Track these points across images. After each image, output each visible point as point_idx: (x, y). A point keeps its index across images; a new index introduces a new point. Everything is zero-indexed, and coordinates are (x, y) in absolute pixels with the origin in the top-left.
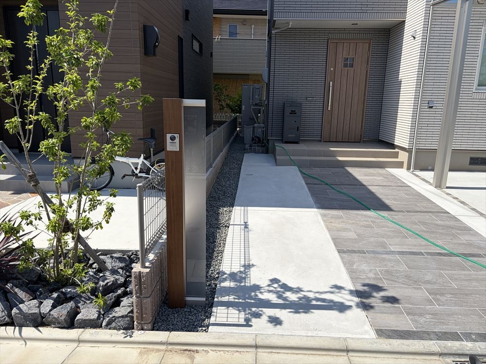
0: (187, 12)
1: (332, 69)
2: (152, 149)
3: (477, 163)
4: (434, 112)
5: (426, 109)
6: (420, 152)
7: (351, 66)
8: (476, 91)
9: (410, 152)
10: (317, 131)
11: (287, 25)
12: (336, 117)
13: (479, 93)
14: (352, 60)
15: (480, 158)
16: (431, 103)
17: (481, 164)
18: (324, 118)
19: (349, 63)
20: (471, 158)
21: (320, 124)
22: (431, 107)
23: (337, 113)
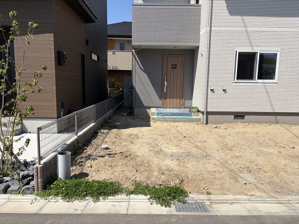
0: (87, 41)
1: (165, 70)
2: (62, 113)
3: (238, 119)
4: (214, 92)
5: (209, 91)
6: (208, 113)
7: (176, 68)
8: (234, 82)
9: (203, 113)
10: (159, 102)
11: (140, 47)
12: (169, 95)
13: (236, 82)
14: (176, 65)
15: (239, 116)
16: (212, 88)
17: (240, 119)
18: (162, 95)
19: (174, 67)
20: (235, 116)
21: (160, 99)
22: (212, 90)
23: (169, 93)
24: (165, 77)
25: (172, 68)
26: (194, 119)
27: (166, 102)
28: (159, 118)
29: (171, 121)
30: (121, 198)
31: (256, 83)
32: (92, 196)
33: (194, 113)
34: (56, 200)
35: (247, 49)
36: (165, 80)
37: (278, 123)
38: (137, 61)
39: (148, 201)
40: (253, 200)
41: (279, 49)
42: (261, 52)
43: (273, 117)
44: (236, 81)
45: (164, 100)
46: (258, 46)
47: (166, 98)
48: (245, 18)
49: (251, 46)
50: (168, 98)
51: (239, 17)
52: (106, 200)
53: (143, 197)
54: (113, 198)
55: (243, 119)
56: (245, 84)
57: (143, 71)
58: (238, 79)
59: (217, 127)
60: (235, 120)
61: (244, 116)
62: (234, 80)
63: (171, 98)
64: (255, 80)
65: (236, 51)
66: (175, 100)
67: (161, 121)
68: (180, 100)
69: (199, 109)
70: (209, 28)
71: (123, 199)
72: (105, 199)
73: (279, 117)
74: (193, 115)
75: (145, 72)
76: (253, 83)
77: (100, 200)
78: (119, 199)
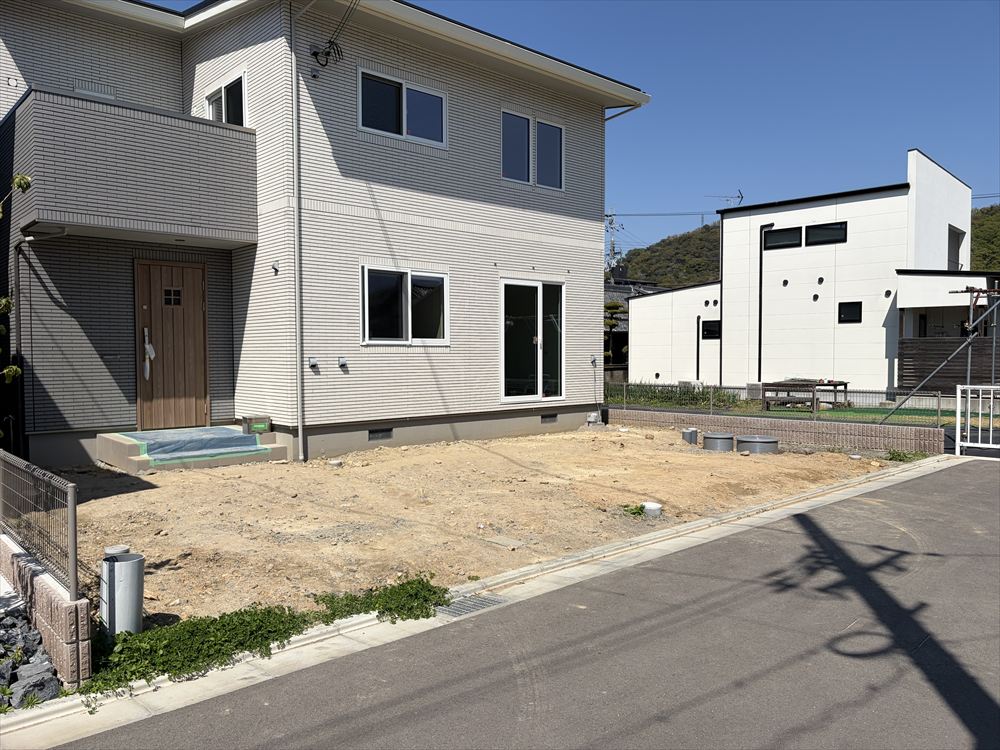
1: (145, 307)
3: (377, 438)
4: (317, 373)
5: (307, 369)
6: (310, 430)
7: (178, 302)
8: (364, 344)
9: (293, 431)
10: (129, 412)
11: (59, 230)
12: (160, 386)
13: (367, 346)
14: (177, 293)
15: (380, 430)
16: (313, 361)
17: (382, 438)
18: (138, 388)
19: (173, 298)
20: (370, 432)
21: (132, 399)
22: (313, 366)
23: (160, 380)
24: (146, 330)
25: (168, 302)
26: (270, 451)
27: (150, 409)
28: (161, 460)
29: (200, 466)
30: (318, 633)
31: (411, 346)
32: (250, 648)
33: (261, 434)
34: (154, 688)
35: (386, 265)
36: (147, 338)
37: (456, 438)
38: (37, 274)
39: (377, 621)
40: (547, 569)
41: (446, 269)
42: (414, 273)
43: (446, 427)
44: (367, 341)
45: (147, 405)
46: (406, 258)
47: (150, 397)
48: (375, 187)
49: (393, 257)
50: (157, 398)
51: (362, 184)
52: (287, 648)
53: (363, 617)
54: (301, 636)
55: (390, 437)
56: (387, 348)
57: (61, 306)
58: (370, 337)
59: (341, 464)
60: (371, 442)
61: (391, 430)
62: (364, 340)
63: (169, 397)
64: (407, 339)
65: (363, 267)
66: (182, 401)
67: (170, 468)
68: (198, 402)
69: (273, 422)
70: (295, 200)
71: (325, 634)
72: (284, 646)
73: (458, 425)
74: (258, 440)
75: (71, 310)
76: (403, 346)
77: (272, 652)
78: (317, 636)
